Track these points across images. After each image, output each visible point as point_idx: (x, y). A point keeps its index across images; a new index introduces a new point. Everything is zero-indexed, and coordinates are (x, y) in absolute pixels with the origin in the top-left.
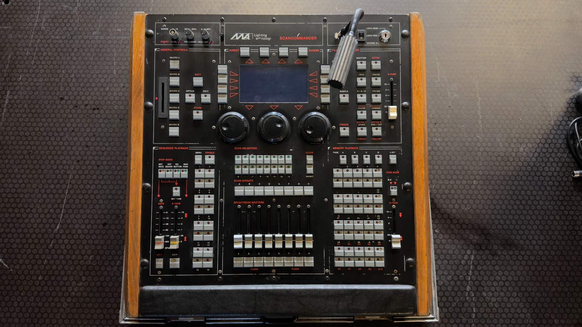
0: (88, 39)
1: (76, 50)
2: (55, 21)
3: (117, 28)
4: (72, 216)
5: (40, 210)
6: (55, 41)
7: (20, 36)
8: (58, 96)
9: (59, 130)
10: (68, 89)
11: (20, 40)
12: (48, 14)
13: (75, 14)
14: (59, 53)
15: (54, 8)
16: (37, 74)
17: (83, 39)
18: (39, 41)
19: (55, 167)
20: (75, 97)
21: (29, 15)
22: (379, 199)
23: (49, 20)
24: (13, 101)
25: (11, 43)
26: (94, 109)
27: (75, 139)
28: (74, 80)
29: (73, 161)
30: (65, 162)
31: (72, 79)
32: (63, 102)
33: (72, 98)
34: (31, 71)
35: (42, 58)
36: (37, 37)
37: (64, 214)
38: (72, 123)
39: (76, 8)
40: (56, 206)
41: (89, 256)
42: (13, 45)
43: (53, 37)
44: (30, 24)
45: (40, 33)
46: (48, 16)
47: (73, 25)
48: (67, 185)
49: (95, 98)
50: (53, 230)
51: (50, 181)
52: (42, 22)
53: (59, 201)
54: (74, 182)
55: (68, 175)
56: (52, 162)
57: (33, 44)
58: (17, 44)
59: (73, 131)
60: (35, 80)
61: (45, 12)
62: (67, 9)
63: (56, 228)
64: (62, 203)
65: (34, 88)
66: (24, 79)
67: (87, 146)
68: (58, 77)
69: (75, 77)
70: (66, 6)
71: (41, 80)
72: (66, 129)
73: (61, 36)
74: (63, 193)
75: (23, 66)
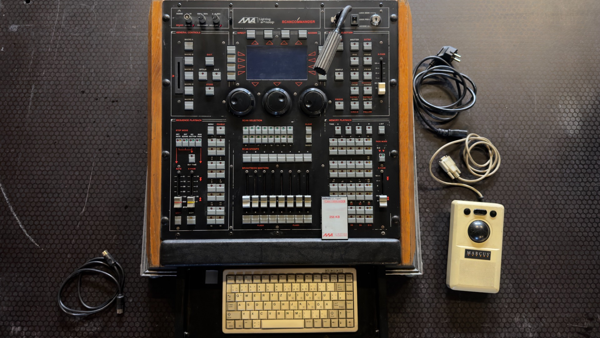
0: (106, 35)
1: (94, 46)
2: (74, 18)
3: (132, 25)
4: (96, 200)
5: (67, 195)
6: (75, 38)
7: (42, 34)
8: (80, 90)
9: (82, 121)
10: (88, 83)
11: (42, 37)
12: (68, 12)
13: (92, 12)
14: (78, 49)
15: (73, 7)
16: (59, 69)
17: (100, 36)
18: (59, 38)
19: (79, 155)
20: (95, 90)
21: (50, 13)
22: (369, 165)
23: (69, 18)
24: (38, 95)
25: (34, 40)
26: (113, 102)
27: (97, 129)
28: (94, 75)
29: (95, 149)
30: (87, 151)
31: (92, 73)
32: (84, 95)
33: (92, 91)
34: (53, 66)
35: (63, 54)
36: (58, 34)
37: (88, 198)
38: (93, 115)
39: (94, 7)
40: (81, 191)
41: (113, 236)
42: (36, 42)
43: (72, 34)
44: (51, 22)
45: (60, 30)
46: (68, 14)
47: (91, 23)
48: (91, 171)
49: (113, 91)
50: (79, 212)
51: (75, 169)
52: (61, 20)
53: (84, 186)
54: (96, 168)
55: (91, 163)
56: (76, 151)
57: (54, 41)
58: (39, 40)
59: (94, 122)
60: (57, 75)
61: (65, 11)
62: (85, 8)
63: (82, 210)
64: (87, 188)
65: (57, 83)
66: (48, 74)
67: (108, 136)
68: (79, 72)
69: (94, 72)
70: (84, 5)
71: (63, 75)
72: (87, 120)
73: (80, 33)
74: (87, 179)
75: (46, 62)
